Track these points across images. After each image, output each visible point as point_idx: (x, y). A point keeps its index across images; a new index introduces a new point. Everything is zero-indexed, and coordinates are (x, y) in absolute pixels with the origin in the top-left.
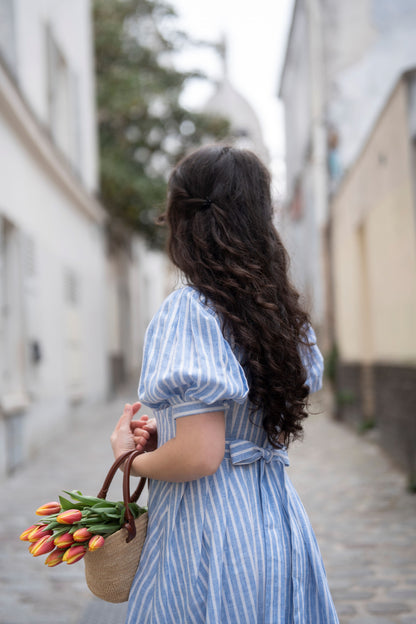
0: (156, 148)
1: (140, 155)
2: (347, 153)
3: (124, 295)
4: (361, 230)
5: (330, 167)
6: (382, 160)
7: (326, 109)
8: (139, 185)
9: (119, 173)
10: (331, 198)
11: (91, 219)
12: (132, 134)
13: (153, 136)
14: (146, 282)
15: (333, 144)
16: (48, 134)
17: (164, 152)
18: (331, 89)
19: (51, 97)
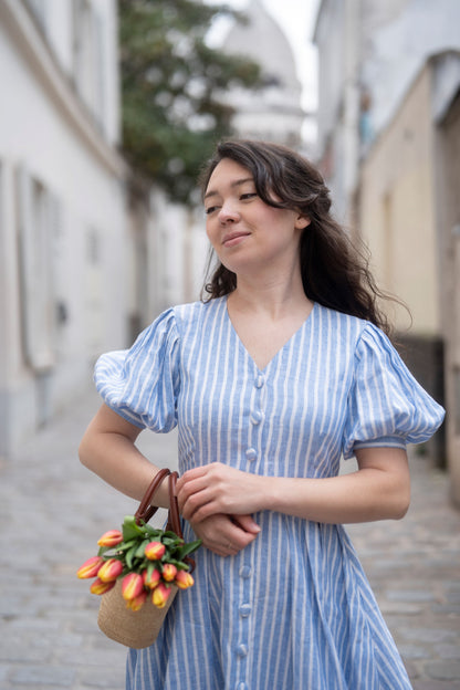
0: (179, 92)
1: (162, 99)
2: (380, 116)
3: (142, 250)
4: (387, 200)
5: (361, 130)
6: (408, 135)
7: (360, 68)
8: (161, 135)
9: (140, 121)
10: (362, 162)
11: (112, 173)
12: (153, 76)
13: (177, 79)
14: (164, 236)
15: (365, 105)
16: (73, 85)
17: (188, 96)
18: (367, 47)
19: (76, 46)
